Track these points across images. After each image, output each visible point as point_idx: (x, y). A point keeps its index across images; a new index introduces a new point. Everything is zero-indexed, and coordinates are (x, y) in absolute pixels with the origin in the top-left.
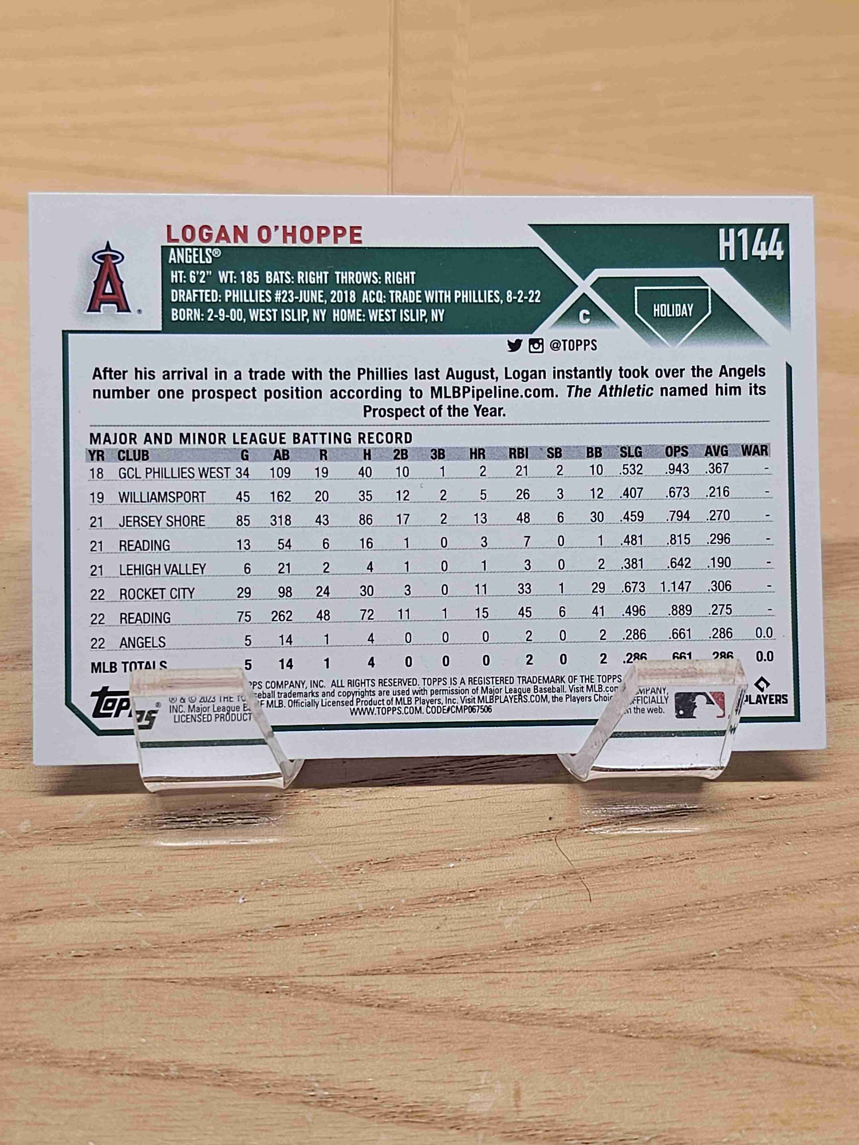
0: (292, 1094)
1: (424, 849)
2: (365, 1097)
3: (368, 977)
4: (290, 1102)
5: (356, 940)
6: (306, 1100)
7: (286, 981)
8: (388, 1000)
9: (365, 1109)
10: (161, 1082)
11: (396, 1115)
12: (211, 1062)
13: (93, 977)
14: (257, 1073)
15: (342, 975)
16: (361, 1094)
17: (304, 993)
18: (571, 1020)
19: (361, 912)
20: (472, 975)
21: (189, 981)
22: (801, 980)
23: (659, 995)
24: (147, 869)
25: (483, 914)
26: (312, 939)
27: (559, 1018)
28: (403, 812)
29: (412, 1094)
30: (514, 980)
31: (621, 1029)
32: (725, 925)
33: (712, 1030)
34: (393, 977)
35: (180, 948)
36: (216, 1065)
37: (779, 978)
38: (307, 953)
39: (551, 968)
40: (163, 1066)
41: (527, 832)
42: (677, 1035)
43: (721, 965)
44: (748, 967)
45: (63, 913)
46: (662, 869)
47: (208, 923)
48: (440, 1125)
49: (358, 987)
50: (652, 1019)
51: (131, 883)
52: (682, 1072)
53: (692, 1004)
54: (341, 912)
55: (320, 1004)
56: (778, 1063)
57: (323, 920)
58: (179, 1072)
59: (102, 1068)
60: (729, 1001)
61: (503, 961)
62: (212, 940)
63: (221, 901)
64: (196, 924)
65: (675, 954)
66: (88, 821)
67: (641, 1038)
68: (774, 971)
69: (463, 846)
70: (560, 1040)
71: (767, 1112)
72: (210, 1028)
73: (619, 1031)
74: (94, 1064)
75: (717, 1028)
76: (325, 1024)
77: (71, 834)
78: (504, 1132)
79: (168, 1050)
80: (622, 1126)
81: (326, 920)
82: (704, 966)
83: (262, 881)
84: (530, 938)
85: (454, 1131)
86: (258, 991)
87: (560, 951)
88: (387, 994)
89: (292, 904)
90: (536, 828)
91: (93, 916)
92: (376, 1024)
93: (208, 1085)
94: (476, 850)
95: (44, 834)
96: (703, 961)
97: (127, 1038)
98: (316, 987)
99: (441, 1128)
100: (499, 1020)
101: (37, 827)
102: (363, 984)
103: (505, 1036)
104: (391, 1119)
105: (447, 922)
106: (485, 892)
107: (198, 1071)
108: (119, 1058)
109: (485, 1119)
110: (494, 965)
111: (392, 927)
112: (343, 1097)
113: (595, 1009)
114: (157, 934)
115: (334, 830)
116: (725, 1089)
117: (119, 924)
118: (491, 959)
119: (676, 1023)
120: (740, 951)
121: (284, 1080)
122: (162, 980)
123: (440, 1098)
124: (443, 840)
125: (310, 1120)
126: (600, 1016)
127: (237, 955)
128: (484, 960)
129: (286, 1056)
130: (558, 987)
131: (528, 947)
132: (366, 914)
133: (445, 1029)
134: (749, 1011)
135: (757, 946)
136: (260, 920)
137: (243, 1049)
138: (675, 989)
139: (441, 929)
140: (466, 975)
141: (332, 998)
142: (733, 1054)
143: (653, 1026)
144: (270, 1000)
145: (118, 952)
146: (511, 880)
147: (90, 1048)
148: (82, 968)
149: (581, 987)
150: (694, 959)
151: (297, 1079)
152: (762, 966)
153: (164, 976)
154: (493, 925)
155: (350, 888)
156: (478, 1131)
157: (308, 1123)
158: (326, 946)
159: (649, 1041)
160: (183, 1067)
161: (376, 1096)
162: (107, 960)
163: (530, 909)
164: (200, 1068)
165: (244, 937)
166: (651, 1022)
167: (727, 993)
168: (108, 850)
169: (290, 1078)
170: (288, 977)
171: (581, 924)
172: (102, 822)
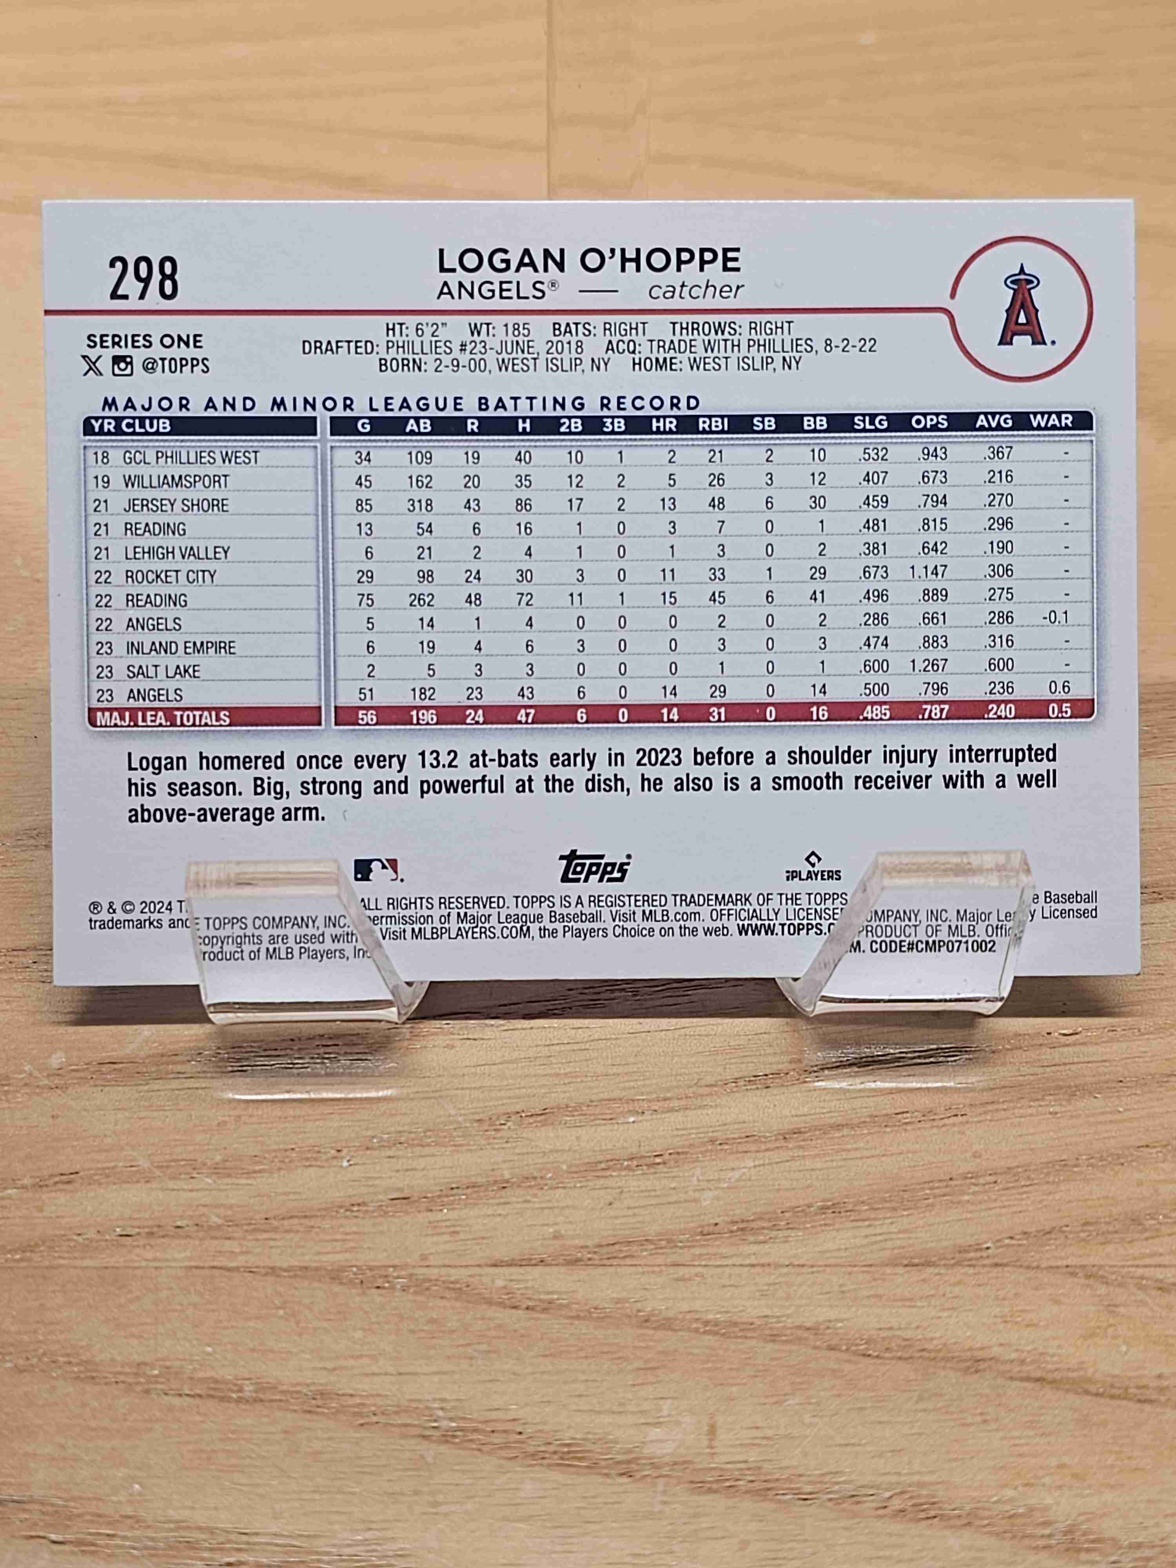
0: (406, 1425)
1: (594, 1097)
2: (505, 1431)
3: (513, 1269)
4: (404, 1436)
5: (499, 1219)
6: (427, 1433)
7: (403, 1273)
8: (540, 1300)
9: (505, 1446)
10: (232, 1405)
11: (547, 1455)
12: (300, 1380)
13: (144, 1264)
14: (361, 1396)
15: (479, 1266)
16: (500, 1427)
17: (427, 1289)
18: (788, 1332)
19: (507, 1181)
20: (656, 1269)
21: (273, 1271)
22: (1107, 1283)
23: (910, 1300)
24: (221, 1119)
25: (673, 1185)
26: (439, 1216)
27: (771, 1328)
28: (568, 1047)
29: (569, 1427)
30: (712, 1276)
31: (857, 1345)
32: (1004, 1207)
33: (982, 1349)
34: (547, 1269)
35: (262, 1227)
36: (308, 1385)
37: (1076, 1280)
38: (433, 1235)
39: (762, 1261)
40: (235, 1385)
41: (737, 1075)
42: (933, 1355)
43: (996, 1260)
44: (1035, 1264)
45: (107, 1176)
46: (919, 1129)
47: (299, 1193)
48: (605, 1471)
49: (500, 1283)
50: (898, 1333)
51: (199, 1138)
52: (940, 1405)
53: (955, 1314)
54: (481, 1180)
55: (448, 1305)
56: (1071, 1397)
57: (455, 1191)
58: (256, 1392)
59: (152, 1386)
60: (1007, 1310)
61: (697, 1251)
62: (306, 1217)
63: (319, 1163)
64: (285, 1194)
65: (934, 1245)
66: (142, 1054)
67: (882, 1358)
68: (1071, 1271)
69: (648, 1093)
70: (773, 1359)
71: (1054, 1462)
72: (300, 1335)
73: (853, 1348)
74: (142, 1380)
75: (990, 1347)
76: (454, 1331)
77: (120, 1070)
78: (691, 1482)
79: (242, 1363)
80: (853, 1477)
81: (460, 1191)
82: (973, 1262)
83: (374, 1137)
84: (736, 1219)
85: (625, 1480)
86: (364, 1286)
87: (775, 1238)
88: (539, 1293)
89: (415, 1169)
90: (749, 1069)
91: (147, 1182)
92: (523, 1332)
93: (295, 1411)
94: (665, 1099)
95: (83, 1070)
96: (972, 1255)
97: (187, 1345)
98: (444, 1282)
99: (607, 1475)
100: (689, 1330)
101: (75, 1060)
102: (508, 1277)
103: (696, 1351)
104: (540, 1462)
105: (624, 1195)
106: (676, 1156)
107: (282, 1392)
108: (176, 1373)
109: (667, 1464)
110: (685, 1256)
111: (549, 1201)
112: (475, 1430)
113: (821, 1319)
114: (231, 1207)
115: (473, 1070)
116: (997, 1430)
117: (181, 1193)
118: (681, 1248)
119: (932, 1339)
120: (1025, 1242)
121: (398, 1406)
122: (237, 1269)
123: (608, 1434)
124: (621, 1085)
125: (430, 1460)
126: (828, 1328)
127: (339, 1237)
128: (672, 1248)
129: (400, 1374)
130: (772, 1288)
131: (732, 1232)
132: (513, 1183)
133: (616, 1341)
134: (1033, 1325)
135: (1048, 1236)
136: (371, 1190)
137: (342, 1363)
138: (932, 1292)
139: (614, 1206)
140: (646, 1269)
141: (464, 1296)
142: (1009, 1382)
143: (899, 1342)
144: (381, 1298)
145: (178, 1230)
146: (712, 1141)
147: (137, 1358)
148: (130, 1252)
149: (804, 1287)
150: (960, 1252)
151: (414, 1405)
152: (1054, 1264)
153: (240, 1264)
154: (685, 1201)
155: (493, 1149)
156: (658, 1480)
157: (427, 1464)
158: (460, 1226)
159: (894, 1362)
160: (261, 1388)
161: (519, 1429)
162: (163, 1240)
163: (738, 1180)
164: (285, 1388)
165: (348, 1213)
166: (899, 1337)
167: (1004, 1299)
168: (169, 1093)
169: (406, 1404)
170: (405, 1266)
171: (806, 1202)
172: (162, 1056)
